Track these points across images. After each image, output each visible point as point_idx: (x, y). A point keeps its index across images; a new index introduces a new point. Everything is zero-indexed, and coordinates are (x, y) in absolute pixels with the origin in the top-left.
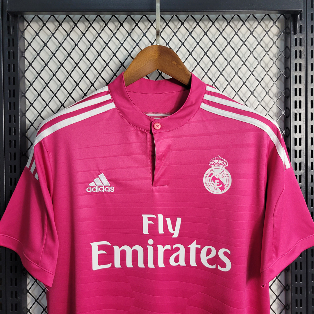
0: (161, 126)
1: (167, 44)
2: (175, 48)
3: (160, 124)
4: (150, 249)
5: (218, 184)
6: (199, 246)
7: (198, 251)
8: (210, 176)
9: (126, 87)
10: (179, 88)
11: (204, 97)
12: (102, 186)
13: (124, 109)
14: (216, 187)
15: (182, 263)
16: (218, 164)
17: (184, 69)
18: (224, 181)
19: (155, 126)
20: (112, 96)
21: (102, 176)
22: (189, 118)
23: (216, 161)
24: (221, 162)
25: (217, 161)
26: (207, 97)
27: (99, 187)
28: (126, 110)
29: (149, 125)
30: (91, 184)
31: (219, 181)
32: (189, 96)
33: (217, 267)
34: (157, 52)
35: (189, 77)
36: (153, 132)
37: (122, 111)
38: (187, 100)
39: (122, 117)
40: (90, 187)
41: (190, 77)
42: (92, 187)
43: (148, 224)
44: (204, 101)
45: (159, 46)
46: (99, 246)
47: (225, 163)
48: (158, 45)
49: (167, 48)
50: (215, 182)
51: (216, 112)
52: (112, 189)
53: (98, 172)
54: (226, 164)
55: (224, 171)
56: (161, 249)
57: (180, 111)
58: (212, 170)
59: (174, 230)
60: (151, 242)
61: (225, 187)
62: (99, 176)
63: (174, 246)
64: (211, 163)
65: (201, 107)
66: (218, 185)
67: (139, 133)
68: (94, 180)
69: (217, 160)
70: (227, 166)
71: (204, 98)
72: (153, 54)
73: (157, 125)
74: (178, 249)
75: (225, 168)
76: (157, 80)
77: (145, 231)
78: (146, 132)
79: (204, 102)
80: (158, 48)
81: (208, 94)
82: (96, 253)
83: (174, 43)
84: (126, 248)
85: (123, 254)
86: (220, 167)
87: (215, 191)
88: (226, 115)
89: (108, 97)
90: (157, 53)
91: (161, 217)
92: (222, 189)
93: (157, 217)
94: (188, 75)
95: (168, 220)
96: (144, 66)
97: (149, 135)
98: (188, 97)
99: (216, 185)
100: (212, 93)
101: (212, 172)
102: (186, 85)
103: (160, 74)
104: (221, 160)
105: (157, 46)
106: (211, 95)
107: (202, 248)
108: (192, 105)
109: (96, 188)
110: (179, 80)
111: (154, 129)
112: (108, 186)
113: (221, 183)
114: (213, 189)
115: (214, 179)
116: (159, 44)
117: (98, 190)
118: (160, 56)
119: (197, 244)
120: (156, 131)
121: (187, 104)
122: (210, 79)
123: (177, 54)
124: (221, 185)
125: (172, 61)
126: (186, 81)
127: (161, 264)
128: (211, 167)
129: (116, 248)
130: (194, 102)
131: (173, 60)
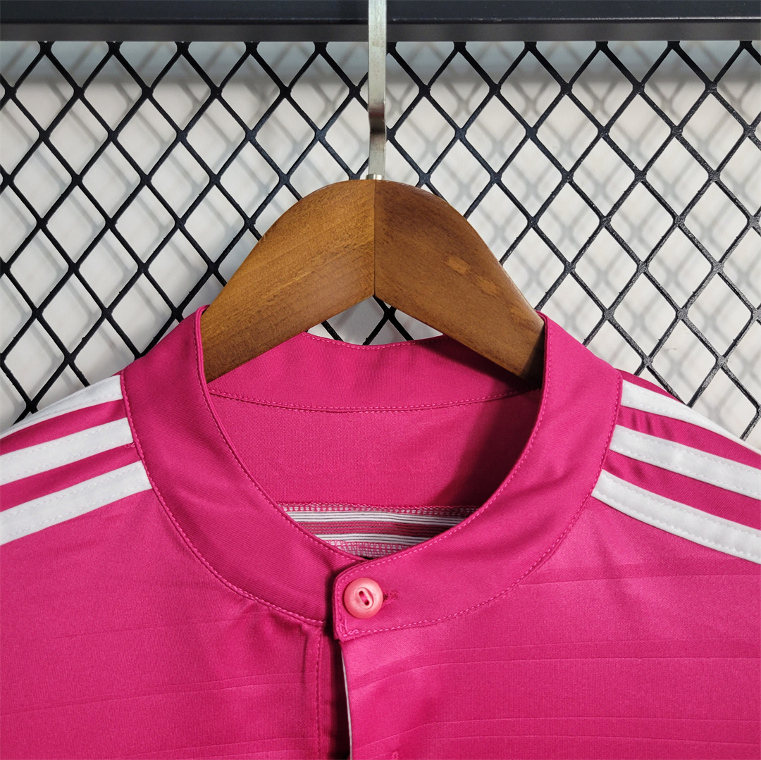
0: (385, 597)
1: (425, 178)
2: (458, 198)
3: (381, 584)
9: (208, 381)
10: (481, 387)
11: (613, 439)
13: (195, 500)
17: (506, 296)
19: (353, 597)
20: (136, 428)
22: (532, 551)
26: (628, 442)
29: (321, 588)
32: (534, 434)
34: (372, 213)
35: (534, 337)
36: (341, 632)
37: (181, 511)
38: (524, 456)
39: (179, 544)
41: (537, 336)
44: (617, 464)
45: (383, 182)
48: (379, 178)
49: (423, 195)
51: (684, 529)
57: (487, 514)
65: (596, 493)
67: (269, 628)
71: (615, 446)
72: (352, 224)
73: (361, 593)
76: (373, 343)
78: (306, 627)
79: (612, 470)
80: (378, 192)
81: (634, 427)
83: (453, 175)
88: (738, 548)
89: (119, 433)
90: (371, 218)
94: (526, 325)
96: (306, 279)
97: (319, 643)
98: (531, 440)
100: (653, 422)
102: (517, 373)
103: (389, 315)
105: (373, 186)
106: (650, 431)
108: (549, 484)
110: (480, 349)
111: (345, 614)
116: (383, 172)
118: (387, 234)
120: (355, 623)
121: (521, 476)
122: (629, 341)
123: (471, 220)
125: (446, 259)
126: (515, 355)
130: (560, 471)
131: (453, 254)
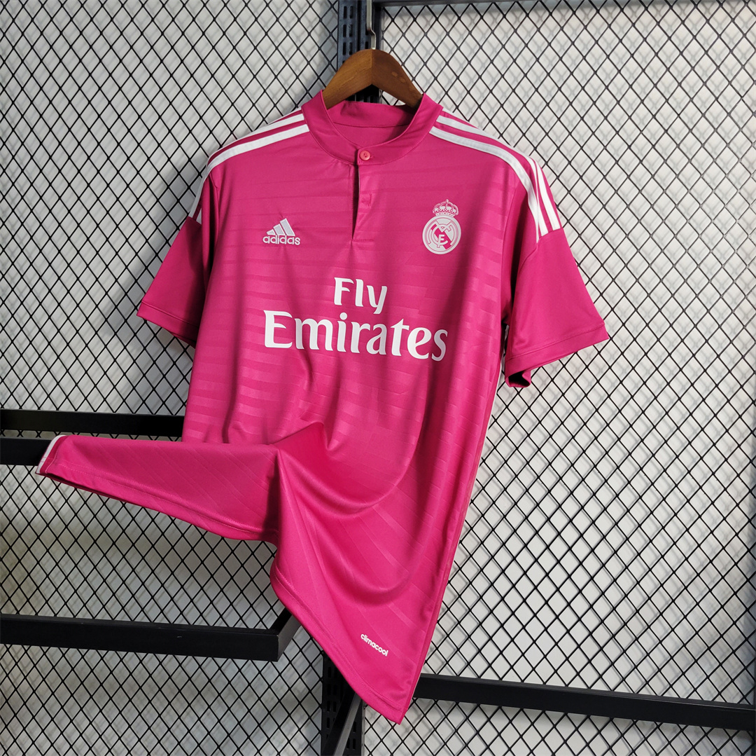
0: (371, 156)
3: (370, 153)
4: (342, 327)
5: (443, 239)
6: (407, 327)
7: (405, 335)
8: (432, 228)
12: (284, 236)
13: (320, 133)
14: (439, 243)
15: (382, 351)
16: (446, 211)
18: (451, 235)
19: (362, 156)
20: (305, 116)
21: (285, 222)
23: (442, 208)
24: (449, 208)
25: (444, 207)
27: (281, 236)
28: (324, 135)
29: (354, 154)
30: (270, 233)
31: (443, 236)
33: (430, 356)
34: (371, 59)
36: (358, 164)
38: (411, 123)
40: (267, 236)
42: (271, 236)
43: (343, 292)
46: (276, 317)
47: (454, 211)
50: (438, 237)
52: (297, 241)
53: (280, 216)
54: (456, 211)
55: (452, 221)
56: (357, 328)
58: (436, 220)
59: (377, 304)
60: (344, 316)
61: (451, 244)
62: (281, 222)
63: (375, 327)
64: (436, 209)
65: (430, 132)
66: (442, 242)
67: (340, 166)
68: (274, 227)
69: (445, 205)
70: (457, 214)
71: (438, 121)
73: (365, 154)
74: (379, 331)
75: (454, 217)
77: (338, 301)
79: (436, 126)
80: (373, 53)
82: (271, 325)
84: (309, 321)
85: (306, 329)
86: (447, 216)
87: (438, 249)
88: (463, 144)
89: (301, 118)
90: (371, 61)
91: (360, 283)
92: (447, 246)
93: (355, 282)
95: (371, 289)
96: (353, 79)
97: (352, 168)
99: (439, 241)
101: (435, 223)
104: (449, 205)
105: (372, 51)
107: (411, 329)
108: (418, 130)
109: (276, 238)
111: (360, 160)
112: (292, 237)
113: (446, 238)
114: (435, 246)
115: (438, 233)
117: (278, 241)
118: (375, 65)
119: (404, 324)
120: (362, 162)
121: (411, 128)
124: (447, 242)
127: (355, 349)
128: (435, 216)
129: (298, 321)
130: (421, 127)
